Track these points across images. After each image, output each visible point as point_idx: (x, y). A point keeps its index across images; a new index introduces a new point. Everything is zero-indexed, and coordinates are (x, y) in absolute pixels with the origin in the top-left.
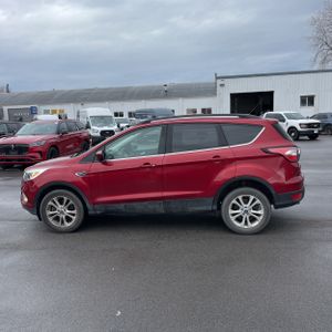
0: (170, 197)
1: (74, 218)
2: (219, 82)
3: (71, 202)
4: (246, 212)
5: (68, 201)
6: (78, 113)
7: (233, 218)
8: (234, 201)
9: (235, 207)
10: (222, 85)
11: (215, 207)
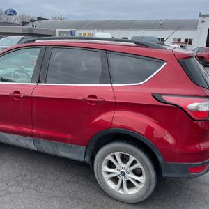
2: (201, 19)
4: (123, 174)
8: (110, 157)
10: (203, 22)
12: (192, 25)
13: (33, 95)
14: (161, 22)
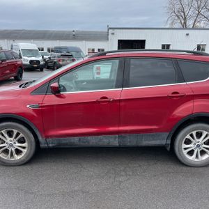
0: (126, 132)
1: (25, 151)
2: (110, 31)
3: (21, 135)
4: (198, 146)
5: (18, 134)
6: (12, 46)
7: (185, 152)
8: (188, 137)
9: (188, 142)
10: (113, 34)
11: (169, 142)
12: (104, 37)
13: (121, 98)
14: (74, 33)
